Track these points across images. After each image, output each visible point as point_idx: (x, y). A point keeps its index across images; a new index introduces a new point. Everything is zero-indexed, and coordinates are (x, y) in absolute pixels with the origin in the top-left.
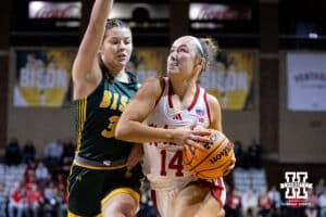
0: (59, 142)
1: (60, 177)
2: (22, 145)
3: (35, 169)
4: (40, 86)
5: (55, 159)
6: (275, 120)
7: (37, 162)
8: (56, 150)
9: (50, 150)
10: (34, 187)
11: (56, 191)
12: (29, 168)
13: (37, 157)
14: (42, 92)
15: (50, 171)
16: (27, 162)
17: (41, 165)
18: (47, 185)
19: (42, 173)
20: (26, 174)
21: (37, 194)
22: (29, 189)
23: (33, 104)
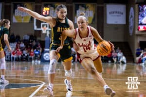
0: (28, 35)
1: (29, 46)
2: (15, 35)
3: (20, 44)
4: (22, 16)
5: (27, 40)
6: (103, 27)
7: (21, 41)
8: (27, 37)
9: (25, 37)
10: (20, 50)
11: (27, 51)
12: (18, 43)
13: (21, 39)
14: (22, 17)
15: (25, 45)
16: (17, 42)
17: (22, 42)
18: (24, 50)
19: (22, 45)
20: (17, 46)
21: (21, 52)
22: (18, 50)
23: (19, 22)
